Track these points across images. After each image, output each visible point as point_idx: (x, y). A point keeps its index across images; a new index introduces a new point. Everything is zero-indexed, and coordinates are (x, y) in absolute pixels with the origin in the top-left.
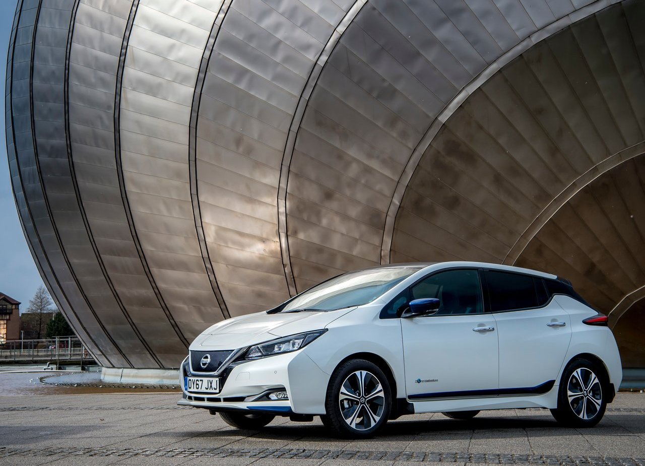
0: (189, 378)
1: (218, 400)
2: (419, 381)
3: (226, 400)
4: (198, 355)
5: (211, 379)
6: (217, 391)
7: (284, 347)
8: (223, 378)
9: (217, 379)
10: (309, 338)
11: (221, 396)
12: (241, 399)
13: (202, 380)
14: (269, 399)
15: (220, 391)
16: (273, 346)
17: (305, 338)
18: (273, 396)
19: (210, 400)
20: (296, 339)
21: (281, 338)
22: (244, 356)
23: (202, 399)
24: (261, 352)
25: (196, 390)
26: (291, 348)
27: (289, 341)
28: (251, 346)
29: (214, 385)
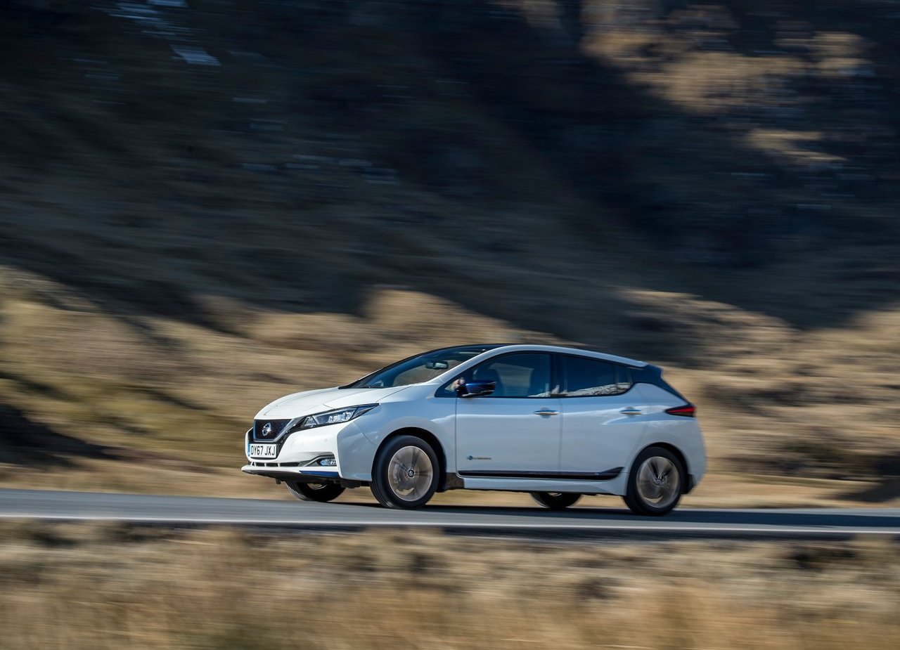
0: (251, 445)
1: (276, 465)
2: (471, 458)
3: (283, 465)
4: (260, 424)
5: (270, 445)
6: (275, 456)
7: (337, 418)
8: (280, 444)
9: (275, 445)
10: (359, 410)
11: (278, 460)
12: (295, 464)
14: (320, 465)
16: (327, 417)
17: (356, 411)
19: (269, 465)
20: (349, 411)
22: (301, 425)
23: (262, 465)
24: (315, 422)
25: (257, 456)
26: (343, 420)
27: (341, 413)
28: (305, 417)
29: (272, 451)
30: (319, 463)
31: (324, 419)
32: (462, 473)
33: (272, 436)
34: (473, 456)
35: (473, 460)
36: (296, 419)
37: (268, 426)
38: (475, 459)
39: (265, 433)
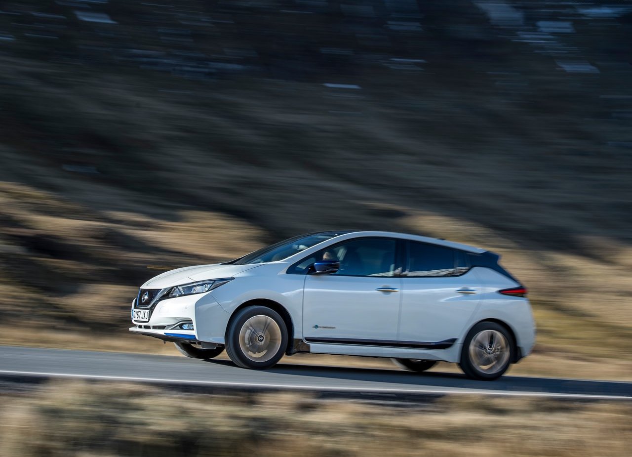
2: (316, 327)
3: (154, 327)
5: (144, 311)
6: (147, 320)
8: (152, 310)
11: (150, 324)
12: (163, 327)
13: (140, 312)
15: (149, 320)
17: (213, 283)
18: (185, 327)
21: (196, 282)
22: (169, 294)
27: (202, 285)
28: (173, 287)
30: (181, 327)
31: (188, 290)
32: (308, 339)
33: (147, 303)
34: (319, 326)
35: (318, 328)
36: (165, 289)
37: (146, 295)
38: (320, 327)
39: (143, 300)
